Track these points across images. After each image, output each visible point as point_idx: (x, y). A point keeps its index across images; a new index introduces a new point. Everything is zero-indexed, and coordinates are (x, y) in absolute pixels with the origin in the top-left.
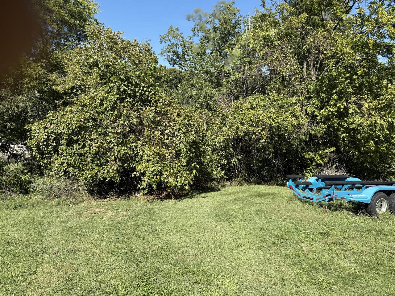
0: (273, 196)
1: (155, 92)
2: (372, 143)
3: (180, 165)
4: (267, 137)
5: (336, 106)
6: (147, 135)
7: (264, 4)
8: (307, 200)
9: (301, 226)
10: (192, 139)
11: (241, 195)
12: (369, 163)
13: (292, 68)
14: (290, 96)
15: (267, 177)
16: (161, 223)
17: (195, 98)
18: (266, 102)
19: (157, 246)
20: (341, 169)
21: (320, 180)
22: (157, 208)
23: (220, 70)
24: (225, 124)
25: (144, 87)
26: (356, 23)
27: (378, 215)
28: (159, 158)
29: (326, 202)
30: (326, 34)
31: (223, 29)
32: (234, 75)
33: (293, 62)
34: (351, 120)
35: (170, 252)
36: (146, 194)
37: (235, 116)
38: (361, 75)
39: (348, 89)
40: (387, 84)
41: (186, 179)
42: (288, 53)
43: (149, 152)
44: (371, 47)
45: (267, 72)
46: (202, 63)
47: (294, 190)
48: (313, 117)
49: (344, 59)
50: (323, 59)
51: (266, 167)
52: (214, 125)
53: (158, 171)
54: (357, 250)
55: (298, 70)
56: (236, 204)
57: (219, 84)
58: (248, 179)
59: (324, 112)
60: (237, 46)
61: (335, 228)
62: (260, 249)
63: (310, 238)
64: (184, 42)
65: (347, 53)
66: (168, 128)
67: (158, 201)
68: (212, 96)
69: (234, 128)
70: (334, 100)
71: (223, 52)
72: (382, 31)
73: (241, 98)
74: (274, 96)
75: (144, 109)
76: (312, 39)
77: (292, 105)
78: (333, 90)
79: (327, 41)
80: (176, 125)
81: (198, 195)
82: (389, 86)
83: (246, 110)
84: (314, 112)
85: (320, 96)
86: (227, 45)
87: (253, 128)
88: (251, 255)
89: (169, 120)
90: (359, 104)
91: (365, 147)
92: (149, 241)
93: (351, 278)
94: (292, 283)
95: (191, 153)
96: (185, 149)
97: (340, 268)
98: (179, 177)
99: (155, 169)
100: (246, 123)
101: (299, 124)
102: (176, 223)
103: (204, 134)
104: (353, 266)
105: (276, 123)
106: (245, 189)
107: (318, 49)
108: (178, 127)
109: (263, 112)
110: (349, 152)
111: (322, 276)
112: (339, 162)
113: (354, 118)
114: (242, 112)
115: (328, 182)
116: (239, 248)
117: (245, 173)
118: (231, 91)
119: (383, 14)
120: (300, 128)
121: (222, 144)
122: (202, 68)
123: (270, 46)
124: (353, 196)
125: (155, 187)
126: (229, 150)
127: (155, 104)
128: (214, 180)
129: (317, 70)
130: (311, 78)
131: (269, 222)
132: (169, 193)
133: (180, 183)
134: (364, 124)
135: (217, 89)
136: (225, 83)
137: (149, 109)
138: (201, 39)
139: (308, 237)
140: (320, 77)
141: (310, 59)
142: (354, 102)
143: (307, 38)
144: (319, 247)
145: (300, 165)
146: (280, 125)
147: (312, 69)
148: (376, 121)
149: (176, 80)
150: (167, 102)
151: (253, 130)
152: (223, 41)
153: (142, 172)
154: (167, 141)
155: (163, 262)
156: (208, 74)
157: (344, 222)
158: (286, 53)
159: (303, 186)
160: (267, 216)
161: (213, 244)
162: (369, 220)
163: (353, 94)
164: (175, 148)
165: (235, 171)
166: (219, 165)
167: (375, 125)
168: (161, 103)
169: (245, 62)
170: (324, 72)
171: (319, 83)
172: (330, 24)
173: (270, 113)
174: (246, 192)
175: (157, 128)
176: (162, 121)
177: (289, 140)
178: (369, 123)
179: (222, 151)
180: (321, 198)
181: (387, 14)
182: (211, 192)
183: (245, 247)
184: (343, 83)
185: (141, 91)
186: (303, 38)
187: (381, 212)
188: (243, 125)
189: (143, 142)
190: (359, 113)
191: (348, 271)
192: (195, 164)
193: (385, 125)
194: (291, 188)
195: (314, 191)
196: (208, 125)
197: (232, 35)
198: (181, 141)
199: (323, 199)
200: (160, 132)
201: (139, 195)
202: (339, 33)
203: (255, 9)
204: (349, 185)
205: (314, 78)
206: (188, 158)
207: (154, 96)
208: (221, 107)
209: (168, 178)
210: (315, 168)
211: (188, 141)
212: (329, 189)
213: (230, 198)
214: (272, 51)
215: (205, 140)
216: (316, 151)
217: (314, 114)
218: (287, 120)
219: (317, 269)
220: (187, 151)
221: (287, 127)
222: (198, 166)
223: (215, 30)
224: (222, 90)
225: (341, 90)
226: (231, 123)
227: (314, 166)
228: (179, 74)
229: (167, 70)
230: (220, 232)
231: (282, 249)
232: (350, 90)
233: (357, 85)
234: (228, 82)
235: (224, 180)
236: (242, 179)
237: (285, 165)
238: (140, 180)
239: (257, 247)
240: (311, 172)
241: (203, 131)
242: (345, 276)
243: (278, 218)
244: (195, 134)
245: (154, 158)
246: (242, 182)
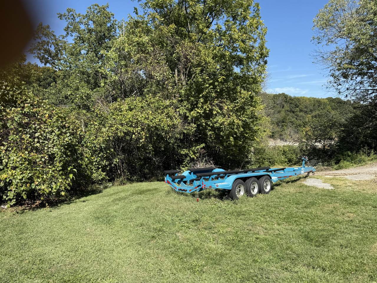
0: (154, 192)
1: (21, 92)
2: (232, 139)
3: (54, 170)
4: (146, 137)
5: (203, 108)
6: (12, 139)
7: (137, 11)
8: (182, 192)
9: (177, 217)
10: (66, 141)
11: (123, 195)
12: (231, 155)
13: (165, 73)
14: (165, 99)
15: (148, 174)
16: (32, 236)
17: (71, 99)
18: (144, 104)
19: (28, 261)
20: (210, 162)
21: (192, 173)
22: (28, 219)
23: (97, 71)
24: (104, 126)
25: (6, 86)
26: (216, 37)
27: (237, 199)
28: (28, 164)
29: (197, 192)
30: (191, 44)
31: (98, 31)
32: (111, 76)
33: (165, 68)
34: (215, 120)
35: (44, 265)
36: (15, 205)
37: (114, 117)
38: (221, 82)
39: (211, 94)
40: (241, 90)
41: (62, 184)
42: (160, 60)
43: (15, 158)
44: (227, 59)
45: (143, 75)
46: (78, 63)
47: (171, 184)
48: (185, 118)
49: (208, 68)
50: (191, 67)
51: (147, 165)
52: (93, 126)
53: (28, 179)
54: (223, 232)
55: (170, 76)
56: (118, 204)
57: (96, 85)
58: (131, 177)
59: (194, 113)
60: (112, 49)
61: (206, 214)
62: (140, 245)
63: (184, 226)
64: (56, 41)
65: (209, 63)
66: (39, 131)
67: (29, 211)
68: (88, 97)
69: (114, 129)
70: (201, 103)
71: (99, 53)
72: (235, 45)
73: (119, 100)
74: (150, 99)
75: (8, 111)
76: (180, 48)
77: (166, 107)
78: (200, 94)
79: (193, 51)
80: (48, 127)
81: (77, 200)
82: (242, 92)
83: (125, 111)
84: (186, 113)
85: (190, 99)
86: (103, 47)
87: (132, 129)
88: (131, 253)
89: (39, 121)
90: (221, 106)
91: (227, 142)
92: (17, 257)
93: (218, 257)
94: (169, 272)
95: (67, 156)
96: (59, 153)
97: (209, 250)
98: (53, 183)
99: (24, 177)
100: (126, 123)
101: (173, 124)
102: (50, 233)
103: (82, 135)
104: (220, 246)
105: (153, 123)
106: (127, 188)
107: (187, 58)
108: (50, 129)
109: (142, 113)
110: (215, 147)
111: (195, 260)
112: (208, 156)
113: (217, 118)
114: (121, 113)
115: (199, 174)
116: (119, 247)
117: (128, 172)
118: (110, 92)
119: (235, 31)
120: (175, 128)
121: (102, 145)
122: (78, 68)
123: (144, 51)
124: (218, 184)
125: (25, 197)
126: (110, 150)
127: (21, 105)
128: (95, 183)
129: (187, 76)
130: (182, 84)
131: (148, 217)
132: (43, 201)
133: (55, 189)
134: (225, 123)
135: (95, 90)
136: (102, 84)
137: (14, 110)
138: (76, 39)
139: (182, 226)
140: (189, 83)
141: (180, 66)
142: (217, 105)
143: (176, 47)
144: (193, 233)
145: (177, 161)
146: (157, 125)
147: (182, 75)
148: (233, 120)
149: (50, 79)
150: (36, 103)
151: (133, 130)
152: (99, 43)
153: (8, 180)
154: (38, 145)
155: (35, 277)
156: (85, 74)
157: (212, 208)
158: (159, 60)
159: (178, 179)
160: (147, 211)
161: (92, 249)
162: (231, 203)
163: (216, 97)
164: (47, 152)
165: (118, 171)
166: (100, 167)
167: (233, 124)
168: (29, 103)
169: (121, 65)
170: (192, 78)
171: (188, 88)
172: (195, 36)
173: (147, 114)
174: (128, 190)
175: (25, 131)
176: (31, 123)
177: (165, 139)
178: (228, 122)
179: (103, 152)
180: (193, 189)
181: (238, 32)
182: (92, 195)
183: (125, 246)
184: (208, 88)
185: (3, 90)
186: (173, 47)
187: (240, 196)
188: (122, 126)
189: (8, 147)
190: (221, 114)
191: (216, 252)
192: (72, 167)
193: (240, 123)
194: (169, 183)
195: (188, 183)
196: (87, 126)
197: (108, 38)
198: (55, 144)
199: (195, 190)
200: (28, 136)
201: (6, 207)
202: (202, 45)
203: (129, 15)
204: (215, 175)
205: (184, 83)
206: (63, 162)
207: (20, 96)
208: (99, 108)
209: (40, 185)
210: (189, 163)
211: (63, 144)
212: (199, 180)
213: (112, 199)
214: (146, 57)
215: (83, 142)
216: (189, 147)
217: (186, 115)
218: (163, 121)
219: (190, 255)
220: (62, 154)
221: (163, 127)
222: (75, 170)
223: (90, 31)
224: (100, 91)
225: (207, 94)
226: (111, 124)
227: (188, 160)
228: (54, 73)
229: (39, 69)
230: (100, 235)
231: (160, 241)
232: (214, 95)
233: (219, 90)
234: (105, 83)
235: (106, 181)
236: (125, 178)
237: (164, 161)
238: (7, 190)
239: (137, 243)
240: (186, 166)
241: (80, 132)
242: (213, 256)
243: (157, 212)
244: (70, 136)
245: (22, 164)
246: (124, 182)
